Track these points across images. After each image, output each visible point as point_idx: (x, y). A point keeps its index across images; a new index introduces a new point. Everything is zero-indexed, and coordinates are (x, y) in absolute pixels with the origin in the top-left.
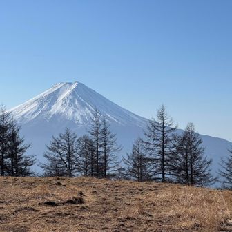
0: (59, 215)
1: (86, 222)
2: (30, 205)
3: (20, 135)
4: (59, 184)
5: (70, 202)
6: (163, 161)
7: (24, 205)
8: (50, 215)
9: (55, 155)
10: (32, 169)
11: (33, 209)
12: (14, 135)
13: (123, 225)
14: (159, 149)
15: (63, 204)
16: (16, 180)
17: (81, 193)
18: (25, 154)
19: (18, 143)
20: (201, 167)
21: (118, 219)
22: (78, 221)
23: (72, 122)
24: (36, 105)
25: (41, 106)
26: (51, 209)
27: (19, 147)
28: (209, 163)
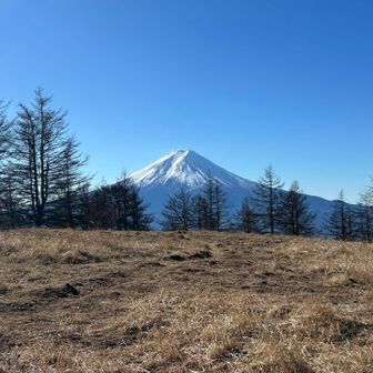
0: (189, 270)
1: (221, 279)
2: (154, 259)
3: (140, 195)
4: (182, 237)
5: (197, 256)
6: (271, 216)
7: (148, 260)
8: (179, 270)
9: (171, 213)
10: (152, 225)
11: (158, 265)
12: (134, 196)
13: (264, 283)
14: (267, 205)
15: (190, 258)
16: (138, 234)
17: (207, 247)
18: (145, 213)
19: (139, 203)
20: (306, 221)
21: (256, 276)
22: (212, 278)
23: (185, 185)
24: (153, 170)
25: (158, 172)
26: (177, 264)
27: (139, 206)
28: (314, 217)
